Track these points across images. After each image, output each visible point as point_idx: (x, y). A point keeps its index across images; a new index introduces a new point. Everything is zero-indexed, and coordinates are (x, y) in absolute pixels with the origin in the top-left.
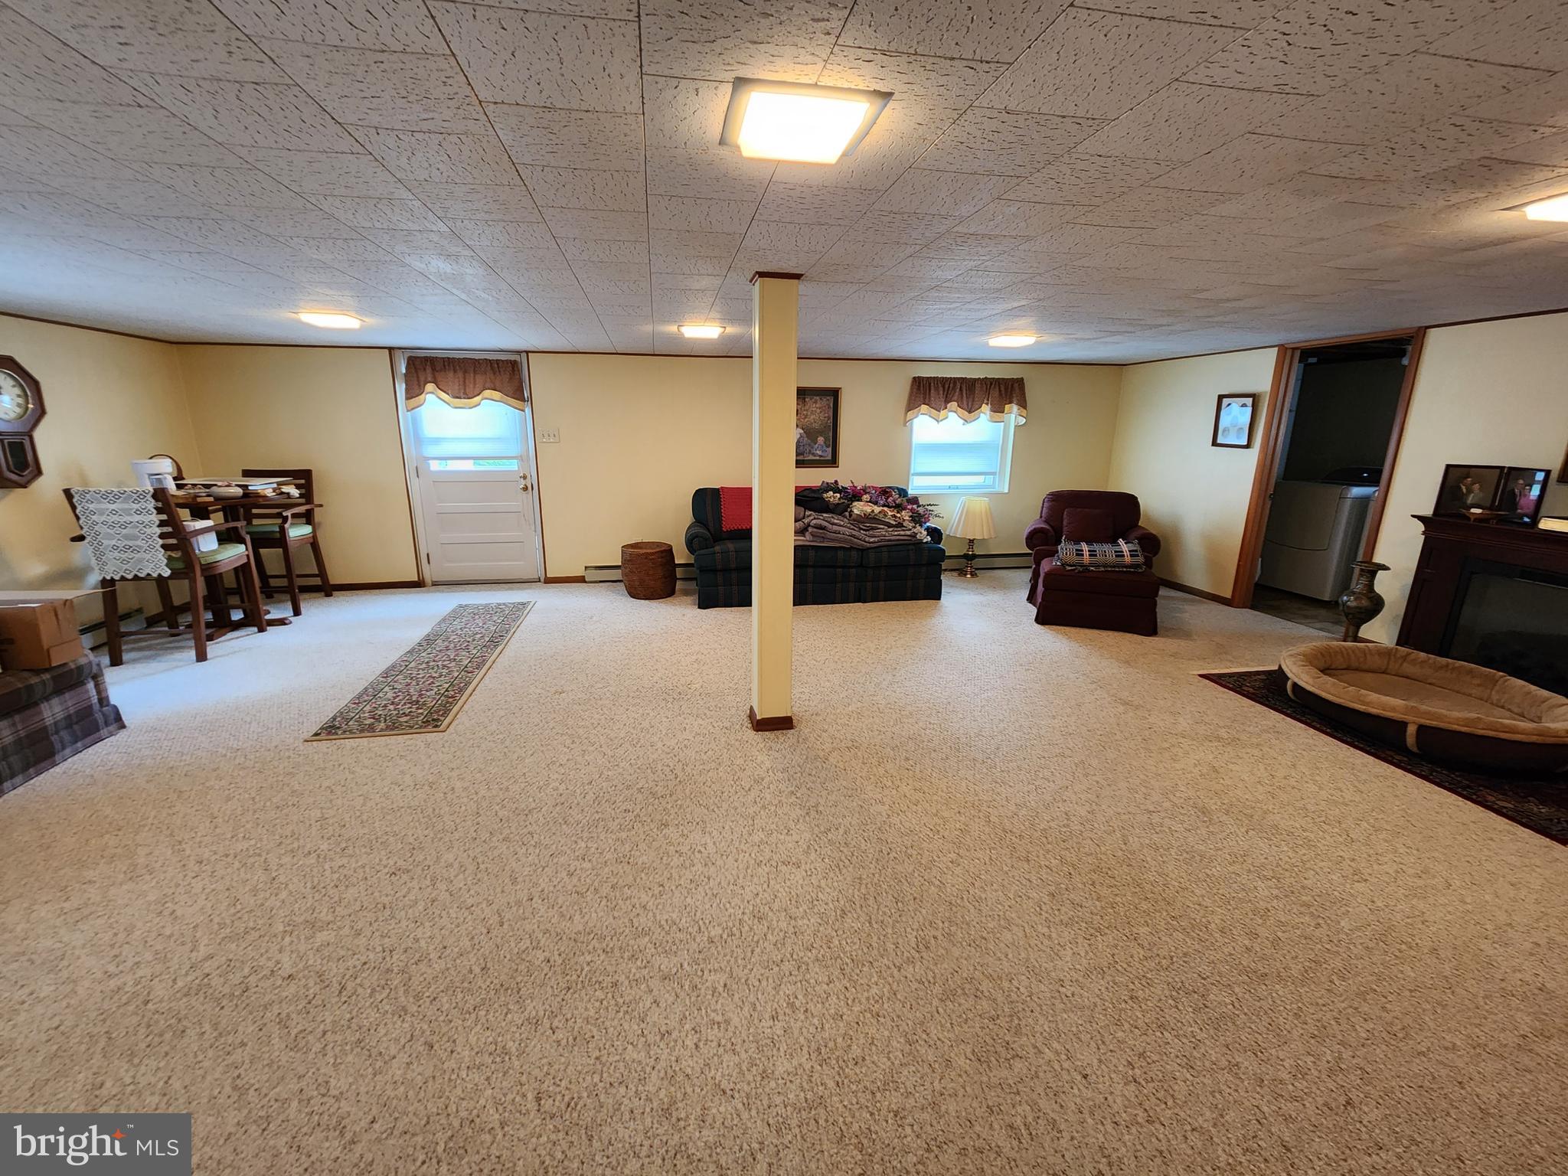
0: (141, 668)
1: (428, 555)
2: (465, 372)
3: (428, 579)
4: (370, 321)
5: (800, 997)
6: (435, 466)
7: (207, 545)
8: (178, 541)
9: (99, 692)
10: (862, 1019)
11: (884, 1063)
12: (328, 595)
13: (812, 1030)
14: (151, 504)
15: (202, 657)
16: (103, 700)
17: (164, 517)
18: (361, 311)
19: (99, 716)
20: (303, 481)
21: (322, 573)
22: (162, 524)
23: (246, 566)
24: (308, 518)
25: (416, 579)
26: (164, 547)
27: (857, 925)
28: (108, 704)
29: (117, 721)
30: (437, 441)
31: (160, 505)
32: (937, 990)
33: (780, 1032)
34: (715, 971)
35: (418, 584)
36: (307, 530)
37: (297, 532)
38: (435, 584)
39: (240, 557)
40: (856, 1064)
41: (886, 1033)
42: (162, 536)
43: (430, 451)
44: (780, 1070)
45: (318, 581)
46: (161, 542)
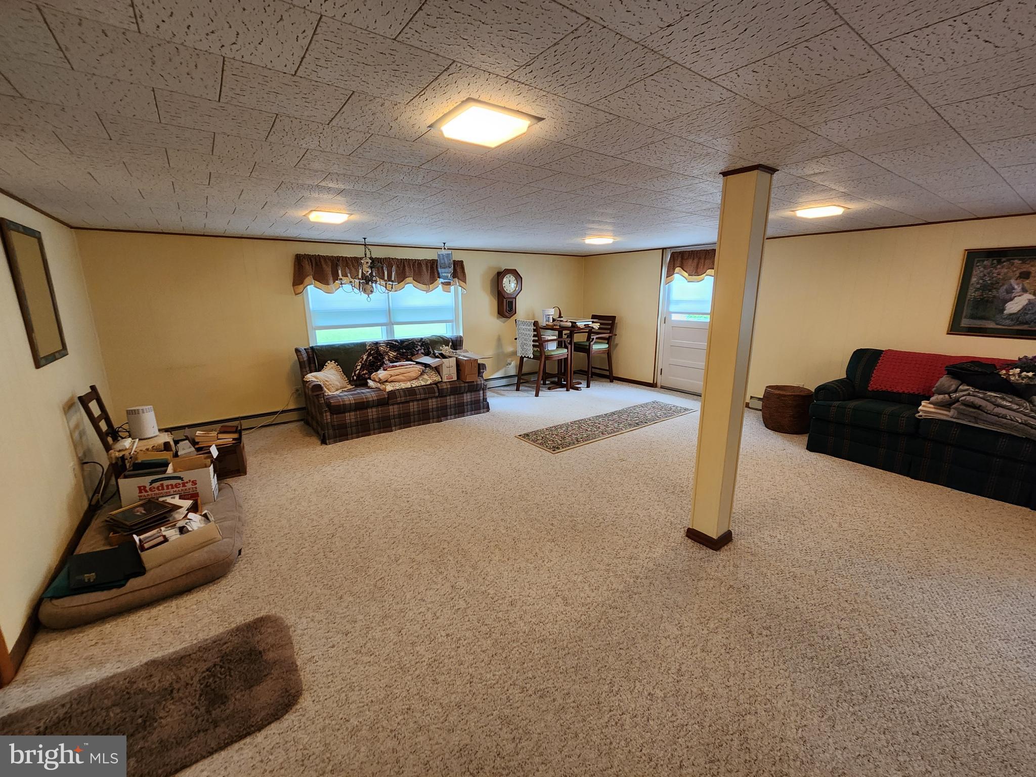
0: (525, 394)
1: (661, 369)
2: (700, 258)
3: (659, 384)
4: (618, 239)
5: (466, 642)
6: (674, 317)
7: (552, 347)
8: (539, 343)
9: (483, 395)
10: (464, 675)
11: (439, 694)
12: (611, 381)
13: (447, 654)
14: (532, 327)
15: (537, 395)
16: (485, 399)
17: (536, 333)
18: (615, 233)
19: (482, 405)
20: (611, 322)
21: (610, 370)
22: (534, 336)
23: (566, 359)
24: (608, 340)
25: (652, 382)
26: (534, 346)
27: (536, 651)
28: (486, 401)
29: (487, 408)
30: (678, 302)
31: (535, 328)
32: (507, 711)
33: (440, 640)
34: (466, 601)
35: (652, 385)
36: (605, 346)
37: (598, 347)
38: (662, 387)
39: (563, 354)
40: (433, 680)
41: (459, 690)
42: (534, 341)
43: (672, 308)
44: (418, 648)
45: (607, 373)
46: (533, 343)
